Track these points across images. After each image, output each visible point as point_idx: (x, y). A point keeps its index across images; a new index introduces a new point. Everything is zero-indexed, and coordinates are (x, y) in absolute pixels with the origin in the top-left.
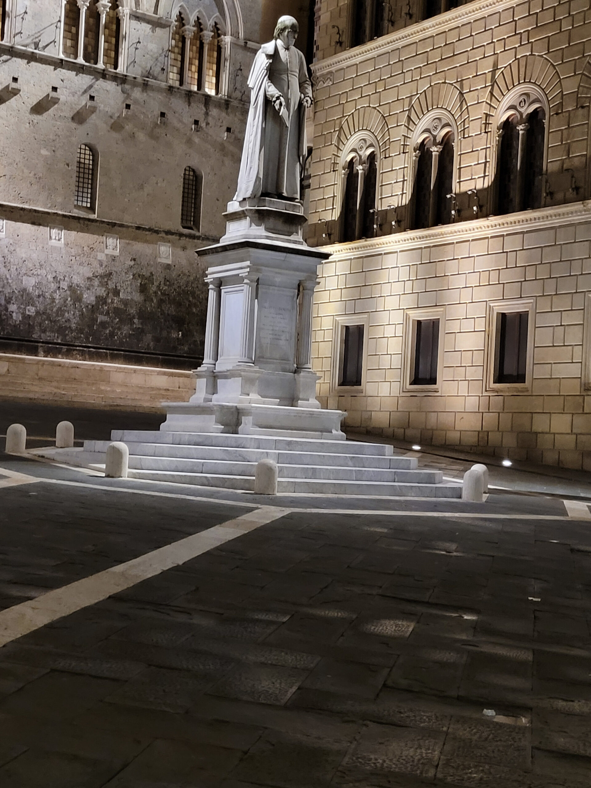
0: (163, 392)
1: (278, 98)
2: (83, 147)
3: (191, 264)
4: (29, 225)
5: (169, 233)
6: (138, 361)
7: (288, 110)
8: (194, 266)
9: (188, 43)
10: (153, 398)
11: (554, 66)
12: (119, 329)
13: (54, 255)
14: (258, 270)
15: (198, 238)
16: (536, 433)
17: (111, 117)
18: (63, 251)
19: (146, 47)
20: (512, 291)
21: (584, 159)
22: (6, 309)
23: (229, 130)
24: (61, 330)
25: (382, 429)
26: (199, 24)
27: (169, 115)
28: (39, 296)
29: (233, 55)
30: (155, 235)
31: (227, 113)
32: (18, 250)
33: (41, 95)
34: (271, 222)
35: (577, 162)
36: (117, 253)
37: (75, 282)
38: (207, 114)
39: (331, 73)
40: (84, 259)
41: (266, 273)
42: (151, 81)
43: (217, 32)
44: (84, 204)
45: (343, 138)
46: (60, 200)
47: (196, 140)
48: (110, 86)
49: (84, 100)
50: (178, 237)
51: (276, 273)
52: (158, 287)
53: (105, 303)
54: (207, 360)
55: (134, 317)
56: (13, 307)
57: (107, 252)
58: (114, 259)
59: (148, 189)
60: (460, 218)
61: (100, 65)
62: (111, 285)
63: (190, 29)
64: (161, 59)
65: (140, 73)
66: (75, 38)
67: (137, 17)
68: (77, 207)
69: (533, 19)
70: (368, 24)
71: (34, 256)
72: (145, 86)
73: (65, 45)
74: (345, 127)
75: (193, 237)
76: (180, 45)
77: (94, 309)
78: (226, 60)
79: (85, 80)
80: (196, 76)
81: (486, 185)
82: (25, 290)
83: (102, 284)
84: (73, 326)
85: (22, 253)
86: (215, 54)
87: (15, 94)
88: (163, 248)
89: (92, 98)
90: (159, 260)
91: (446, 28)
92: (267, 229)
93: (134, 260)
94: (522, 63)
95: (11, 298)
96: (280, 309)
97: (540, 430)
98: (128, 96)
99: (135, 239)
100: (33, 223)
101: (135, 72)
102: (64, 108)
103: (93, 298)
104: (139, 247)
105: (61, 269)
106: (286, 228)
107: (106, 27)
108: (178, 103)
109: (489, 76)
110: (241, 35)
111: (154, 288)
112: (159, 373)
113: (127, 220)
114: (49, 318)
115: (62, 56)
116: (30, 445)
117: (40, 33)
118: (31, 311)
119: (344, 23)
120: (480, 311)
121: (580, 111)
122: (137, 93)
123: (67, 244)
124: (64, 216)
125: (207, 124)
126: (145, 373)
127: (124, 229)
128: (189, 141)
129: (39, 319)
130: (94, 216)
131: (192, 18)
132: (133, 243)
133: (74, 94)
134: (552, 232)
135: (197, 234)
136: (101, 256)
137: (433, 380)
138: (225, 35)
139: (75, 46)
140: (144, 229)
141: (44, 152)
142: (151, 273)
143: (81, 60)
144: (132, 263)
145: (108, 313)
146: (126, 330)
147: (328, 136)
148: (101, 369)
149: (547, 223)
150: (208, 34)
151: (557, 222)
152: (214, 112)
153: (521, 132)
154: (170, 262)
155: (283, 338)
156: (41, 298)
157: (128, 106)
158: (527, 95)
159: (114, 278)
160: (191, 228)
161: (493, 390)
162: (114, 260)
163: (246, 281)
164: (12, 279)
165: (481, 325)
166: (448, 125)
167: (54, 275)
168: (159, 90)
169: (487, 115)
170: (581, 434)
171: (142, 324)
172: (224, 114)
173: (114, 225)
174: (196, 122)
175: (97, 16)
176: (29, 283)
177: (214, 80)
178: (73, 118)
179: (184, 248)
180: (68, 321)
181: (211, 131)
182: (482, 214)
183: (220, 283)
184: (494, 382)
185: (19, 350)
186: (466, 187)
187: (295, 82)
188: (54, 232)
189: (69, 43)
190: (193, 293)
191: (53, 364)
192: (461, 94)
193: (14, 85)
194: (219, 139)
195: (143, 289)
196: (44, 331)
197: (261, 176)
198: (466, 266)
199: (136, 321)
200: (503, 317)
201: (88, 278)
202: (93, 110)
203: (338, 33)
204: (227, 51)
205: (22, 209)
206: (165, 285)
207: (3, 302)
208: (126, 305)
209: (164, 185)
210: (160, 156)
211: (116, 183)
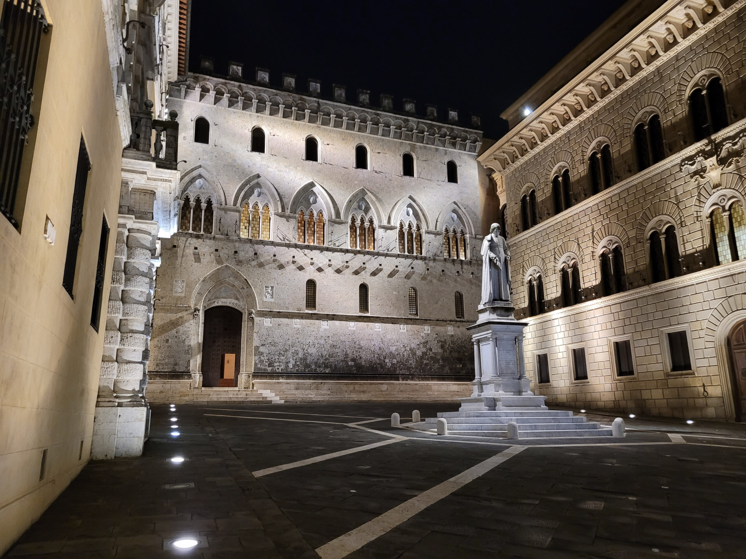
0: (456, 393)
1: (495, 258)
2: (411, 289)
3: (462, 334)
4: (391, 324)
5: (451, 321)
6: (443, 379)
7: (500, 262)
8: (464, 334)
9: (451, 240)
10: (452, 396)
11: (622, 226)
12: (433, 366)
13: (402, 336)
14: (496, 334)
15: (464, 322)
16: (645, 400)
17: (421, 275)
18: (406, 334)
19: (433, 244)
20: (619, 331)
21: (645, 266)
22: (384, 361)
23: (472, 273)
24: (409, 369)
25: (564, 403)
26: (454, 231)
27: (446, 270)
28: (398, 355)
29: (471, 242)
30: (445, 322)
31: (471, 267)
32: (387, 335)
33: (391, 270)
34: (499, 312)
35: (641, 268)
36: (429, 332)
37: (413, 347)
38: (462, 268)
39: (515, 243)
40: (415, 337)
41: (500, 335)
42: (437, 258)
43: (463, 233)
44: (413, 313)
45: (525, 270)
46: (403, 312)
47: (459, 279)
48: (420, 262)
49: (410, 269)
50: (455, 323)
51: (504, 334)
52: (449, 345)
53: (426, 355)
54: (477, 377)
55: (439, 360)
56: (387, 361)
57: (425, 332)
58: (428, 335)
59: (440, 303)
60: (587, 299)
61: (415, 254)
62: (428, 347)
63: (451, 234)
64: (440, 248)
65: (431, 255)
66: (403, 245)
67: (428, 232)
68: (410, 314)
69: (608, 207)
70: (529, 220)
71: (394, 337)
72: (434, 260)
73: (399, 248)
74: (525, 265)
75: (462, 322)
76: (447, 241)
77: (422, 358)
78: (468, 244)
79: (409, 261)
80: (456, 253)
81: (597, 283)
82: (391, 352)
83: (424, 347)
84: (414, 366)
85: (389, 337)
86: (463, 242)
87: (381, 271)
88: (449, 328)
89: (412, 268)
90: (448, 333)
91: (566, 217)
92: (497, 315)
93: (437, 334)
94: (606, 227)
95: (386, 357)
96: (508, 350)
97: (646, 398)
98: (428, 265)
99: (437, 325)
100: (393, 323)
101: (430, 255)
102: (401, 274)
103: (421, 353)
104: (438, 328)
105: (406, 342)
106: (506, 314)
107: (416, 238)
108: (449, 265)
109: (591, 235)
110: (473, 233)
111: (447, 346)
112: (453, 384)
113: (432, 317)
114: (403, 364)
115: (399, 253)
116: (402, 422)
117: (389, 245)
118: (395, 361)
119: (518, 221)
120: (604, 342)
121: (639, 244)
122: (431, 264)
123: (407, 331)
124: (405, 319)
125: (463, 272)
126: (447, 384)
127: (431, 321)
128: (456, 281)
129: (398, 365)
130: (418, 317)
131: (452, 230)
132: (436, 327)
133: (405, 267)
134: (635, 301)
135: (464, 320)
136: (422, 334)
137: (586, 377)
138: (466, 234)
139: (404, 248)
140: (440, 321)
141: (394, 293)
142: (445, 339)
143: (406, 253)
144: (436, 336)
145: (428, 359)
146: (437, 366)
147: (518, 271)
148: (428, 385)
149: (632, 297)
150: (459, 235)
151: (636, 296)
152: (465, 267)
153: (611, 257)
154: (453, 334)
155: (511, 363)
156: (399, 356)
157: (428, 269)
158: (611, 240)
159: (429, 343)
160: (460, 318)
161: (618, 380)
163: (491, 339)
164: (386, 348)
165: (606, 348)
166: (574, 258)
167: (403, 344)
168: (440, 261)
169: (593, 252)
170: (669, 399)
171: (443, 362)
172: (469, 267)
173: (427, 320)
174: (458, 272)
175: (412, 235)
176: (393, 349)
177: (463, 253)
178: (405, 277)
179: (458, 327)
180: (411, 364)
181: (465, 275)
182: (598, 296)
183: (479, 341)
184: (618, 376)
185: (391, 379)
186: (587, 285)
187: (502, 250)
188: (401, 326)
189: (401, 247)
190: (465, 347)
191: (406, 384)
192: (578, 244)
193: (380, 267)
194: (468, 278)
195: (442, 347)
196: (401, 370)
197: (492, 292)
198: (594, 321)
199: (440, 361)
200: (617, 344)
201: (418, 345)
202: (413, 273)
203: (517, 226)
204: (468, 241)
205: (388, 318)
206: (452, 344)
207: (383, 359)
208: (435, 355)
209: (447, 300)
210: (444, 288)
211: (426, 302)
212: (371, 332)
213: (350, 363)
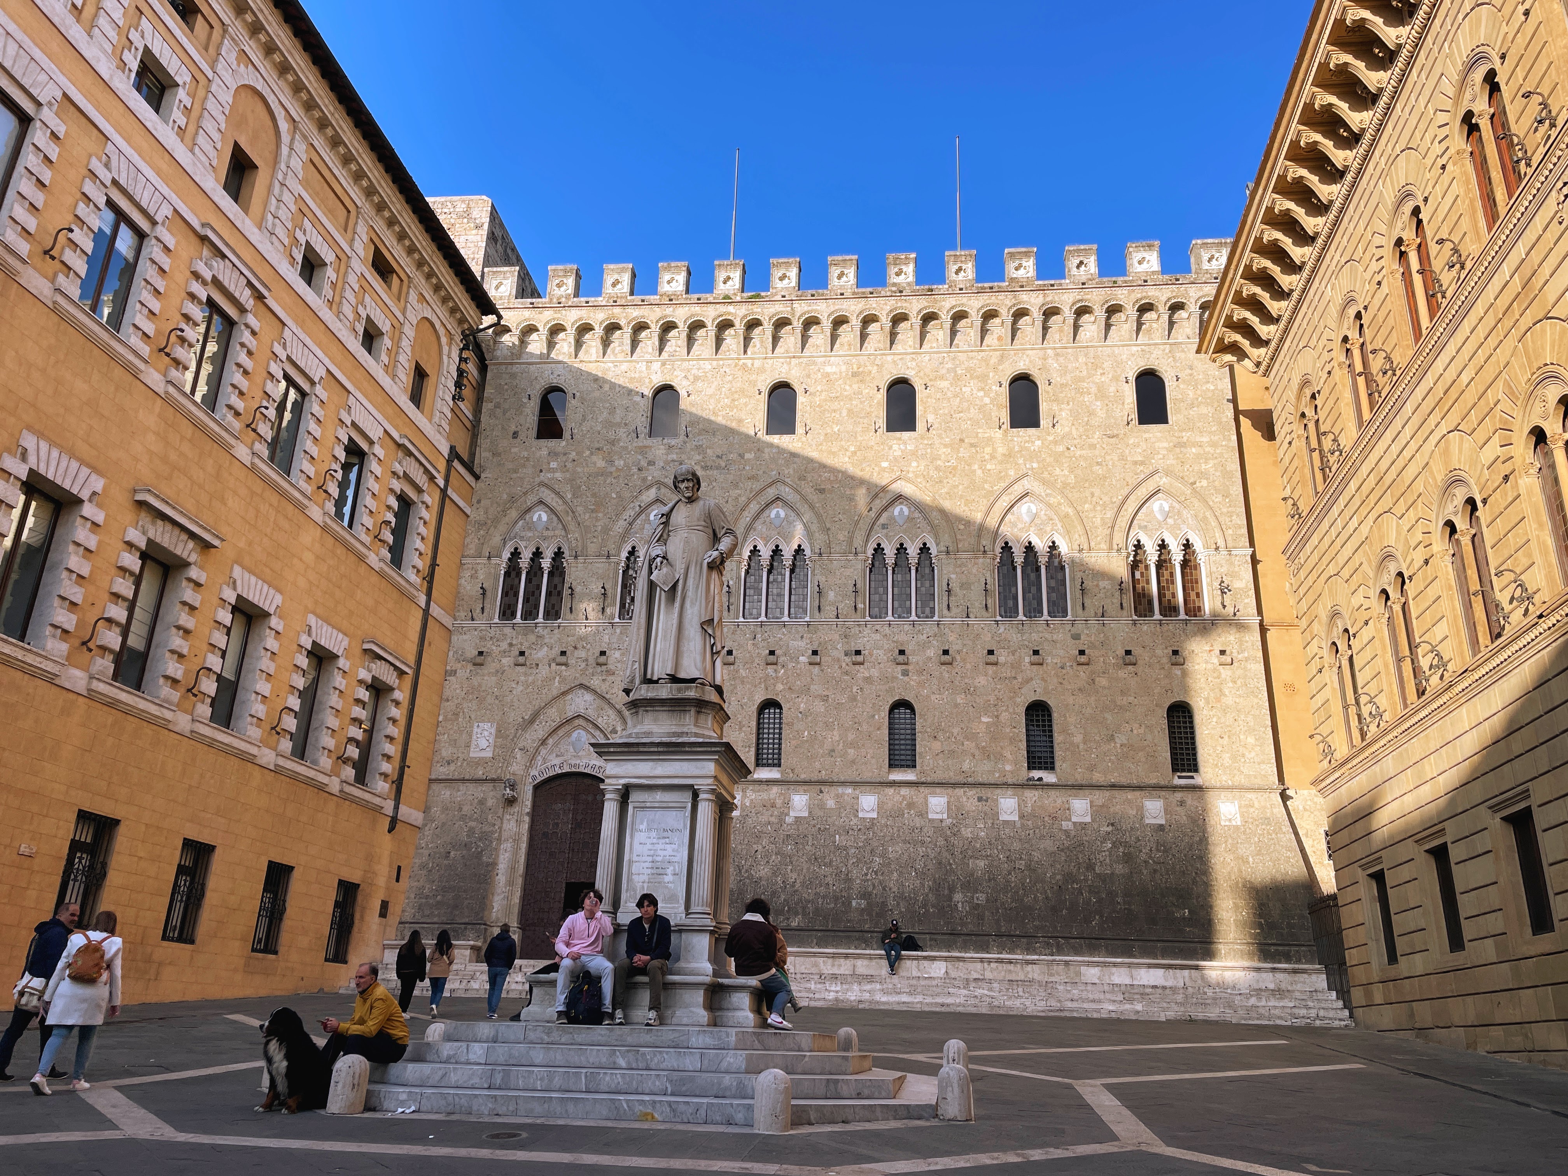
0: (1146, 991)
3: (1194, 821)
5: (1156, 787)
9: (1153, 569)
15: (1202, 788)
17: (1062, 668)
18: (1018, 825)
19: (1097, 586)
22: (950, 899)
23: (1224, 652)
24: (1020, 920)
26: (1165, 547)
27: (1137, 651)
28: (990, 880)
29: (1214, 569)
30: (1137, 792)
31: (1219, 635)
32: (963, 829)
33: (977, 661)
36: (1088, 818)
37: (1035, 859)
40: (1043, 831)
42: (1107, 619)
43: (1191, 548)
46: (1009, 767)
47: (1180, 672)
48: (1057, 635)
49: (1028, 656)
50: (1170, 790)
52: (1149, 854)
53: (1075, 880)
55: (1116, 895)
56: (958, 897)
57: (1074, 819)
58: (1083, 826)
59: (1121, 739)
62: (1082, 858)
64: (1117, 594)
65: (1092, 614)
71: (983, 834)
72: (1101, 626)
74: (1320, 610)
75: (1194, 787)
76: (1145, 573)
77: (1061, 889)
78: (1205, 576)
79: (1026, 635)
81: (1446, 631)
82: (972, 874)
83: (1070, 858)
84: (1036, 913)
85: (967, 833)
86: (1195, 573)
88: (1150, 806)
89: (1036, 652)
90: (1147, 821)
93: (1112, 825)
95: (955, 886)
98: (1081, 641)
101: (1087, 615)
102: (1003, 669)
103: (1059, 876)
104: (1117, 808)
105: (1016, 845)
107: (1047, 577)
108: (1146, 636)
110: (1221, 545)
111: (1143, 857)
113: (1098, 777)
114: (1003, 906)
115: (998, 618)
118: (981, 898)
119: (1299, 491)
122: (1091, 637)
124: (1016, 785)
125: (1191, 651)
127: (1095, 789)
128: (1169, 676)
129: (990, 908)
130: (1055, 780)
131: (1153, 544)
132: (1109, 804)
133: (1014, 652)
135: (1199, 782)
136: (1067, 825)
140: (1121, 787)
141: (985, 719)
142: (1137, 838)
143: (1022, 617)
144: (1110, 829)
150: (1177, 556)
154: (1162, 822)
156: (992, 884)
157: (1082, 652)
159: (1086, 849)
162: (1083, 829)
164: (956, 863)
167: (1008, 853)
173: (1080, 787)
174: (1175, 652)
175: (1039, 569)
176: (978, 866)
179: (1182, 803)
180: (1028, 906)
181: (1197, 659)
189: (1006, 604)
193: (944, 658)
194: (1210, 666)
195: (1127, 859)
196: (997, 922)
199: (1120, 899)
201: (1052, 853)
202: (1038, 664)
203: (1295, 504)
204: (1205, 567)
205: (965, 784)
206: (1158, 850)
207: (946, 892)
208: (1104, 881)
209: (1141, 731)
210: (1131, 699)
211: (1078, 739)
212: (918, 822)
213: (854, 903)
